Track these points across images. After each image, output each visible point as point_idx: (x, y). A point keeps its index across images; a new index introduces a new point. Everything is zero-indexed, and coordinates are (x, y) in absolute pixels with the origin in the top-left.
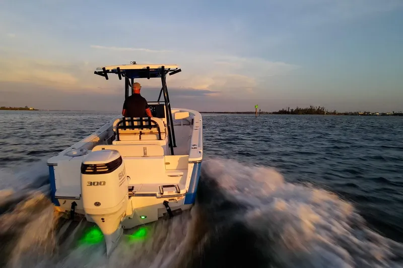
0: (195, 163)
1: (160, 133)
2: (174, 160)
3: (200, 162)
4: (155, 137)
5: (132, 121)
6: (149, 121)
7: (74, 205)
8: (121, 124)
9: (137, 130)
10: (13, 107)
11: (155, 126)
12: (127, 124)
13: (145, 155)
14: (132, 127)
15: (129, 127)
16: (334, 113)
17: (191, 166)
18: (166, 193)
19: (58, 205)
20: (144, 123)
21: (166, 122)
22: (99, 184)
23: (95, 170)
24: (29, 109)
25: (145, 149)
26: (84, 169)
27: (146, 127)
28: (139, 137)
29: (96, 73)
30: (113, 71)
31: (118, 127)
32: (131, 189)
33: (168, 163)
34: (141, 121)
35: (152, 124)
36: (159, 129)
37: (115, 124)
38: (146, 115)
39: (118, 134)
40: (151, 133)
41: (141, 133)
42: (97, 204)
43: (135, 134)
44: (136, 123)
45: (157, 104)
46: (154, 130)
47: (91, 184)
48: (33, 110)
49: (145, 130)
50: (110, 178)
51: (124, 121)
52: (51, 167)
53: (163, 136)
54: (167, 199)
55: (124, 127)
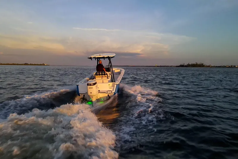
0: (117, 84)
1: (108, 77)
2: (111, 84)
3: (118, 84)
4: (106, 78)
5: (99, 73)
6: (105, 73)
7: (84, 95)
8: (96, 74)
9: (101, 76)
10: (36, 64)
11: (106, 75)
12: (98, 74)
13: (103, 83)
14: (99, 75)
15: (98, 75)
16: (209, 66)
17: (116, 85)
18: (108, 92)
19: (80, 96)
20: (103, 74)
21: (110, 73)
22: (92, 88)
23: (90, 85)
24: (45, 65)
25: (103, 81)
26: (88, 85)
27: (104, 75)
28: (101, 78)
29: (88, 58)
30: (94, 58)
31: (95, 75)
32: (99, 91)
33: (109, 85)
34: (102, 73)
35: (106, 74)
36: (108, 75)
37: (94, 74)
38: (104, 71)
39: (95, 77)
40: (105, 77)
41: (102, 77)
42: (91, 93)
43: (100, 77)
44: (100, 74)
45: (108, 67)
46: (106, 76)
47: (90, 88)
48: (47, 65)
49: (103, 76)
50: (94, 87)
51: (97, 73)
52: (77, 86)
53: (109, 78)
54: (109, 94)
55: (97, 75)
